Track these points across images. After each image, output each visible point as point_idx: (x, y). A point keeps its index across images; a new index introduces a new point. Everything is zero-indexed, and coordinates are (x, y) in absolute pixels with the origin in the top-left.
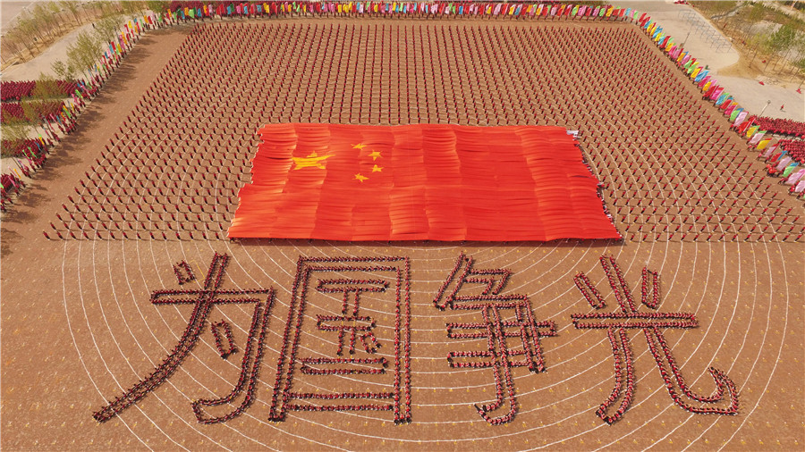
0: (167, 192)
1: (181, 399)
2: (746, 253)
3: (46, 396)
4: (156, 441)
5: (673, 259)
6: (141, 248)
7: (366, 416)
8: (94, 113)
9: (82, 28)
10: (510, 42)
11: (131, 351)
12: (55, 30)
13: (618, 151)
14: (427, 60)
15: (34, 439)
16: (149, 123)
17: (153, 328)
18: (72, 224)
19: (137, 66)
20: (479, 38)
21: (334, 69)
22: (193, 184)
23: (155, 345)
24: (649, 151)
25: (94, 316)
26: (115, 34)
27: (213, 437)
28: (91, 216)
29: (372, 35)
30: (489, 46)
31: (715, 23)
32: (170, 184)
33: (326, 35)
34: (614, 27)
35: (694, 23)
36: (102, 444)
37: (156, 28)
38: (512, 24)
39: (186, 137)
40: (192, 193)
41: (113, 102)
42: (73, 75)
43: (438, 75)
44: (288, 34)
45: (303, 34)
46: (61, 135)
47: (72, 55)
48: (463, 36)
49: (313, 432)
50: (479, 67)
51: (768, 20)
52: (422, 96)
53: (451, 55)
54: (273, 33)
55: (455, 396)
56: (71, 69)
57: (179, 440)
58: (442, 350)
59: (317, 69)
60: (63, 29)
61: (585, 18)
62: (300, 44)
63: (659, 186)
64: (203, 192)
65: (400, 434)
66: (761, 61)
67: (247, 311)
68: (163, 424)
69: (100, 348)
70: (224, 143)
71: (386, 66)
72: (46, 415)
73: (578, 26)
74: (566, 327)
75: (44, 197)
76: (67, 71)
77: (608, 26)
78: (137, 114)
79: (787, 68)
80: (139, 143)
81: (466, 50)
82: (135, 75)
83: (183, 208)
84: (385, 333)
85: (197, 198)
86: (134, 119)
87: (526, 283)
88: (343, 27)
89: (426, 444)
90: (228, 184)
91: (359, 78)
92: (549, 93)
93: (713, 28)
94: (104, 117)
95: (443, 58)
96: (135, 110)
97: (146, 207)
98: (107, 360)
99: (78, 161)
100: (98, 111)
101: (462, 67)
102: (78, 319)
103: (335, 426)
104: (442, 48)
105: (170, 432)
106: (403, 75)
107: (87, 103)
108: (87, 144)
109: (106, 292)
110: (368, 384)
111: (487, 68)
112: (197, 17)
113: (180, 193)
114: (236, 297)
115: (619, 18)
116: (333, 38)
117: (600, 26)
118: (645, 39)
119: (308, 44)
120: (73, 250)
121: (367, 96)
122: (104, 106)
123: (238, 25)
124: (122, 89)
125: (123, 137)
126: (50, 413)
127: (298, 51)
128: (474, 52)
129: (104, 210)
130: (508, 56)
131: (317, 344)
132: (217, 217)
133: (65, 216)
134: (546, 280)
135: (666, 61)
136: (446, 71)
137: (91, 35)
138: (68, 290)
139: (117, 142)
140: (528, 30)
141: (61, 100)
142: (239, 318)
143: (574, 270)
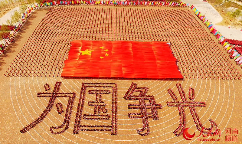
0: (42, 61)
1: (46, 127)
2: (222, 83)
3: (6, 125)
4: (39, 139)
5: (199, 85)
6: (34, 79)
7: (103, 132)
8: (19, 36)
9: (15, 8)
10: (150, 14)
11: (31, 112)
12: (7, 9)
13: (183, 50)
14: (123, 19)
15: (2, 138)
16: (36, 39)
17: (38, 104)
18: (13, 72)
19: (32, 21)
20: (140, 12)
21: (94, 22)
22: (50, 59)
23: (38, 110)
24: (193, 50)
25: (20, 100)
26: (25, 10)
27: (56, 138)
28: (18, 69)
29: (106, 11)
30: (143, 15)
31: (215, 8)
32: (43, 59)
33: (91, 11)
34: (183, 9)
35: (208, 8)
36: (23, 140)
37: (38, 8)
38: (150, 8)
39: (47, 44)
40: (49, 62)
41: (25, 32)
42: (13, 24)
43: (126, 25)
44: (79, 11)
45: (84, 11)
46: (9, 43)
47: (12, 17)
48: (135, 12)
49: (87, 137)
50: (139, 22)
51: (232, 6)
52: (121, 31)
53: (131, 18)
54: (75, 11)
55: (130, 127)
56: (12, 22)
57: (46, 139)
58: (126, 112)
59: (89, 22)
60: (9, 8)
61: (173, 6)
62: (83, 14)
63: (195, 61)
64: (53, 62)
65: (113, 138)
66: (229, 20)
67: (66, 100)
68: (41, 134)
69: (22, 110)
70: (59, 46)
71: (110, 22)
72: (5, 131)
73: (171, 9)
74: (165, 106)
75: (4, 63)
76: (11, 23)
77: (181, 9)
78: (33, 36)
79: (238, 23)
80: (33, 46)
81: (135, 16)
82: (32, 24)
83: (47, 67)
84: (109, 107)
85: (51, 64)
86: (31, 38)
87: (153, 92)
88: (97, 9)
89: (121, 141)
90: (61, 59)
91: (102, 25)
92: (162, 31)
93: (214, 10)
94: (22, 37)
95: (128, 19)
96: (32, 35)
97: (35, 66)
98: (24, 114)
99: (14, 51)
100: (20, 35)
101: (134, 22)
102: (15, 101)
103: (93, 135)
104: (128, 16)
105: (43, 137)
106: (115, 24)
107: (17, 33)
108: (17, 46)
109: (23, 93)
110: (104, 123)
111: (142, 22)
112: (51, 5)
113: (46, 62)
114: (64, 95)
115: (185, 6)
116: (94, 12)
117: (178, 9)
118: (193, 13)
119: (86, 14)
120: (13, 79)
121: (104, 31)
122: (22, 34)
123: (64, 8)
124: (28, 28)
125: (28, 44)
126: (7, 130)
127: (82, 16)
128: (138, 17)
129: (22, 67)
130: (149, 18)
131: (88, 110)
132: (57, 70)
133: (10, 69)
134: (159, 91)
135: (199, 20)
136: (129, 23)
137: (18, 11)
138: (12, 92)
139: (26, 45)
140: (155, 10)
141: (9, 32)
142: (64, 101)
143: (168, 88)
